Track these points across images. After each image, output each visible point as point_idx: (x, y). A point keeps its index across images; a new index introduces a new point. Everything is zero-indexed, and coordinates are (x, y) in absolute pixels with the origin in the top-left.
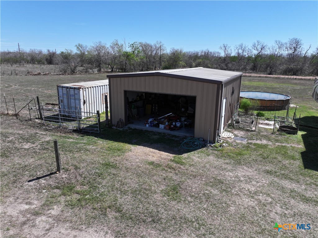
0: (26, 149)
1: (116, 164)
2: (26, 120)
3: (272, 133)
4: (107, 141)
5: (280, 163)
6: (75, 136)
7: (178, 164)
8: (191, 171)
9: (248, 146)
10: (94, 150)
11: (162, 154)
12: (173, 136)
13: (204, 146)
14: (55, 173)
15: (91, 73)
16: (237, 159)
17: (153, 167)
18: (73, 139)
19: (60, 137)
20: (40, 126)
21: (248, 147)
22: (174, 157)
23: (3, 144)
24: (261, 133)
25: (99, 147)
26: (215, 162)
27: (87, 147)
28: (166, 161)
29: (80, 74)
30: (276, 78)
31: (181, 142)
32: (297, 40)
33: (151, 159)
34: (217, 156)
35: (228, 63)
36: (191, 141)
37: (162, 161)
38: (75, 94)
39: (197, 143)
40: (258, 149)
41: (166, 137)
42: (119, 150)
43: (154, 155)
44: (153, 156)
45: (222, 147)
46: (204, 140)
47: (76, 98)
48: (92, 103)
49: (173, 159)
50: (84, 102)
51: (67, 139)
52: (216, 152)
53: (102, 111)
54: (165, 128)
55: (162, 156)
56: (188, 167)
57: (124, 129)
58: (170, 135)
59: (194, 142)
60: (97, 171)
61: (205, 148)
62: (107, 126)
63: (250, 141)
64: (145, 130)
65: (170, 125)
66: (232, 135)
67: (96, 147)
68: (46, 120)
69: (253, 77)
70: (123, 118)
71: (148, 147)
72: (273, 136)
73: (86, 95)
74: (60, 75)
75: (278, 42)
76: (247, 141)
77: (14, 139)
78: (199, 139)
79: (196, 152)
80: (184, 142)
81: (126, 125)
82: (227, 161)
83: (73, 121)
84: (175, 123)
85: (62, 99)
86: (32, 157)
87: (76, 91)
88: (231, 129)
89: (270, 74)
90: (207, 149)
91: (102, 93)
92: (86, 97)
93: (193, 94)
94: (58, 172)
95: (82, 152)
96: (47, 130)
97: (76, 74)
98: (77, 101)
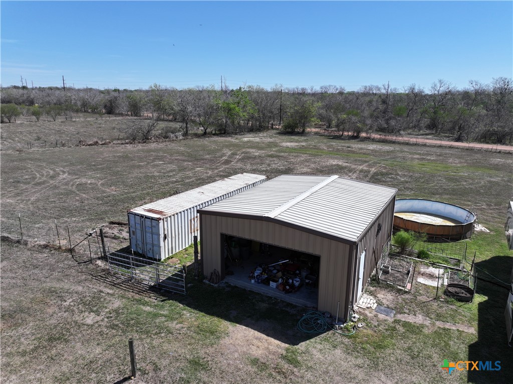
0: (89, 326)
1: (208, 361)
2: (85, 262)
3: (435, 299)
4: (196, 312)
5: (434, 368)
6: (153, 299)
7: (291, 364)
8: (308, 380)
9: (395, 327)
10: (178, 332)
11: (269, 344)
12: (289, 305)
13: (330, 327)
14: (129, 378)
15: (173, 140)
16: (374, 358)
17: (256, 370)
18: (151, 306)
19: (133, 301)
20: (104, 275)
21: (394, 329)
22: (287, 350)
23: (59, 314)
24: (418, 297)
25: (186, 325)
26: (342, 362)
27: (170, 325)
28: (275, 358)
29: (157, 141)
30: (468, 149)
31: (298, 317)
32: (507, 81)
33: (254, 353)
34: (347, 351)
35: (390, 118)
36: (313, 318)
37: (270, 357)
38: (152, 227)
39: (321, 322)
40: (408, 334)
41: (277, 307)
42: (212, 333)
43: (260, 344)
44: (258, 347)
45: (356, 329)
46: (331, 317)
47: (153, 231)
48: (175, 236)
49: (284, 353)
50: (165, 237)
51: (142, 307)
52: (347, 340)
53: (190, 244)
54: (277, 287)
55: (271, 347)
56: (304, 370)
57: (220, 285)
58: (283, 302)
59: (317, 319)
60: (183, 375)
61: (331, 332)
62: (196, 278)
63: (399, 317)
64: (250, 291)
65: (284, 284)
66: (374, 303)
67: (181, 325)
68: (112, 263)
69: (428, 146)
70: (219, 269)
71: (252, 328)
72: (435, 305)
73: (168, 227)
74: (127, 143)
75: (474, 83)
76: (395, 315)
77: (72, 304)
78: (324, 314)
79: (317, 339)
80: (303, 318)
81: (223, 278)
82: (360, 361)
83: (150, 264)
84: (293, 281)
85: (134, 230)
86: (98, 344)
87: (154, 223)
88: (375, 288)
89: (458, 139)
90: (334, 334)
91: (189, 219)
92: (168, 230)
93: (316, 252)
94: (133, 378)
95: (163, 335)
96: (115, 285)
97: (150, 142)
98: (155, 237)
